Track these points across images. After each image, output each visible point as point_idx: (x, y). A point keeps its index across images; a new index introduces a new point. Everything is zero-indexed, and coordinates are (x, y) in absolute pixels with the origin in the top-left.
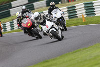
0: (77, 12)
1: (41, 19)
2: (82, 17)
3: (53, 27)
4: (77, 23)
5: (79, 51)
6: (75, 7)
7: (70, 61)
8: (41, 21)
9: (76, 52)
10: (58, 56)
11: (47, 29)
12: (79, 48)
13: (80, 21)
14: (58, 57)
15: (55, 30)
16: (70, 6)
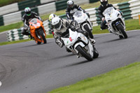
0: (131, 11)
1: (62, 27)
2: (138, 18)
3: (79, 40)
4: (131, 26)
5: (134, 65)
6: (129, 4)
7: (121, 79)
8: (63, 31)
9: (130, 67)
10: (105, 72)
11: (70, 42)
12: (134, 61)
13: (135, 24)
14: (105, 74)
15: (83, 45)
16: (121, 3)
